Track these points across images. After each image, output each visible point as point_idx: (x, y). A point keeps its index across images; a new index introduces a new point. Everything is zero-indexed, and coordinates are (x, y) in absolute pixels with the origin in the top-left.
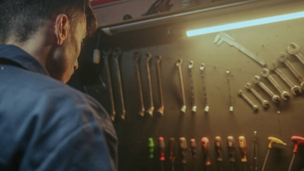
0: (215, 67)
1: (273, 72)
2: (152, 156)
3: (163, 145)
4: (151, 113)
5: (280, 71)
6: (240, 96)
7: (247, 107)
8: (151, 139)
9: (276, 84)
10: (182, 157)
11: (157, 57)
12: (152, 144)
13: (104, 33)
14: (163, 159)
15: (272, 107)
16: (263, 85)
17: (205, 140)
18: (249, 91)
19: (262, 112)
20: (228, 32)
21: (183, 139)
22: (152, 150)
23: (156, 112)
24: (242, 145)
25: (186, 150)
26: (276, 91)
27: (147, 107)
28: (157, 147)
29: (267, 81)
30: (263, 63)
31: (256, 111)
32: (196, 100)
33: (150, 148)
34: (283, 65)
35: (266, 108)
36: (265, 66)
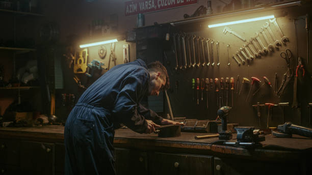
0: (223, 43)
1: (247, 46)
2: (193, 88)
3: (198, 82)
4: (194, 66)
5: (250, 46)
6: (233, 58)
7: (236, 63)
8: (193, 79)
9: (248, 52)
10: (206, 88)
11: (198, 37)
12: (194, 82)
13: (171, 26)
14: (198, 89)
15: (246, 63)
16: (243, 52)
17: (217, 79)
18: (237, 55)
19: (242, 66)
20: (228, 26)
21: (207, 79)
22: (194, 85)
23: (196, 66)
24: (231, 81)
25: (208, 84)
26: (248, 56)
27: (193, 63)
28: (196, 83)
29: (244, 50)
30: (244, 40)
31: (240, 65)
32: (214, 60)
33: (192, 83)
34: (251, 43)
35: (244, 64)
36: (245, 41)
